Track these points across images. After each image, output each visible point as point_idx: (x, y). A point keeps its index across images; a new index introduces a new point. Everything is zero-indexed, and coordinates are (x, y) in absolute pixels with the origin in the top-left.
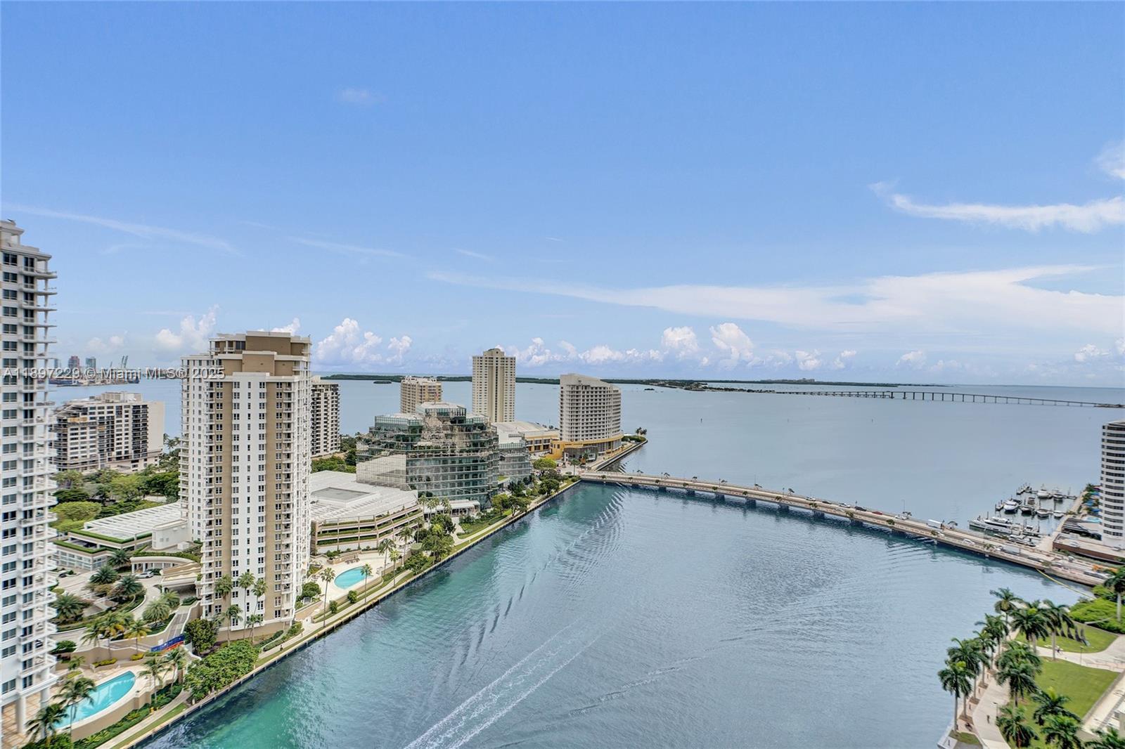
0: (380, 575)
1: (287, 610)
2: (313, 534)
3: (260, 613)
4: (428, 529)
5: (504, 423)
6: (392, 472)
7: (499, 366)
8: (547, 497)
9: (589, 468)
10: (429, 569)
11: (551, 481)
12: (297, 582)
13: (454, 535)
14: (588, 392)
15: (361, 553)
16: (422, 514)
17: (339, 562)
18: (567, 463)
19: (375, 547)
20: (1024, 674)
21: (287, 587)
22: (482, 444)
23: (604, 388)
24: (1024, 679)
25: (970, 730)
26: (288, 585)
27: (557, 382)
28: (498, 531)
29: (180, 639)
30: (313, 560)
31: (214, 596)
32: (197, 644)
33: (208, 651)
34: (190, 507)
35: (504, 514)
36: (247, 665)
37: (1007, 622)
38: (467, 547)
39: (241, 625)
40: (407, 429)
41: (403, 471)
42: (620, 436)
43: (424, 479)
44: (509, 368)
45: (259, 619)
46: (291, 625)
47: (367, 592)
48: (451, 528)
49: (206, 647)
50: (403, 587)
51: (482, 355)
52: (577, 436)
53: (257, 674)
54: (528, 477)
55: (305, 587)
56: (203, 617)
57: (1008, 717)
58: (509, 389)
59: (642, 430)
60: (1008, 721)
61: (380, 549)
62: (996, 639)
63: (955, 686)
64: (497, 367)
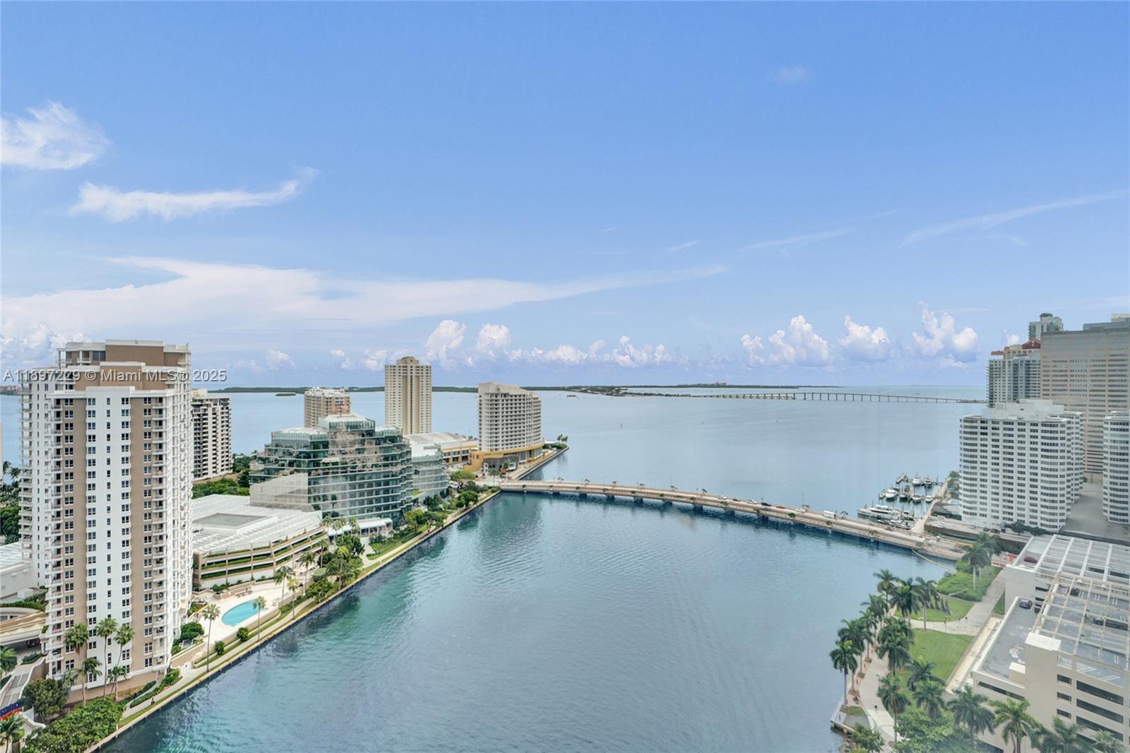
0: (277, 606)
1: (161, 657)
2: (195, 567)
3: (126, 665)
4: (333, 553)
5: (419, 435)
6: (292, 493)
7: (414, 375)
8: (466, 510)
9: (509, 478)
10: (334, 596)
11: (469, 494)
12: (172, 624)
13: (363, 557)
14: (507, 400)
15: (254, 584)
16: (326, 537)
17: (228, 596)
18: (486, 473)
19: (272, 576)
20: (900, 647)
21: (161, 630)
22: (394, 457)
23: (524, 396)
24: (900, 651)
25: (857, 703)
26: (161, 628)
27: (475, 391)
28: (412, 548)
29: (19, 705)
30: (196, 596)
31: (64, 651)
32: (41, 709)
33: (56, 716)
34: (35, 547)
35: (420, 530)
36: (107, 726)
37: (887, 600)
38: (378, 568)
39: (100, 681)
40: (309, 444)
41: (304, 490)
42: (541, 444)
43: (330, 498)
44: (425, 377)
45: (125, 670)
46: (166, 673)
47: (260, 627)
48: (360, 549)
49: (52, 711)
50: (304, 618)
51: (394, 363)
52: (496, 445)
53: (120, 735)
54: (445, 491)
55: (184, 629)
56: (50, 676)
57: (887, 688)
58: (425, 399)
59: (564, 437)
60: (887, 691)
61: (278, 578)
62: (878, 617)
63: (844, 664)
64: (411, 376)
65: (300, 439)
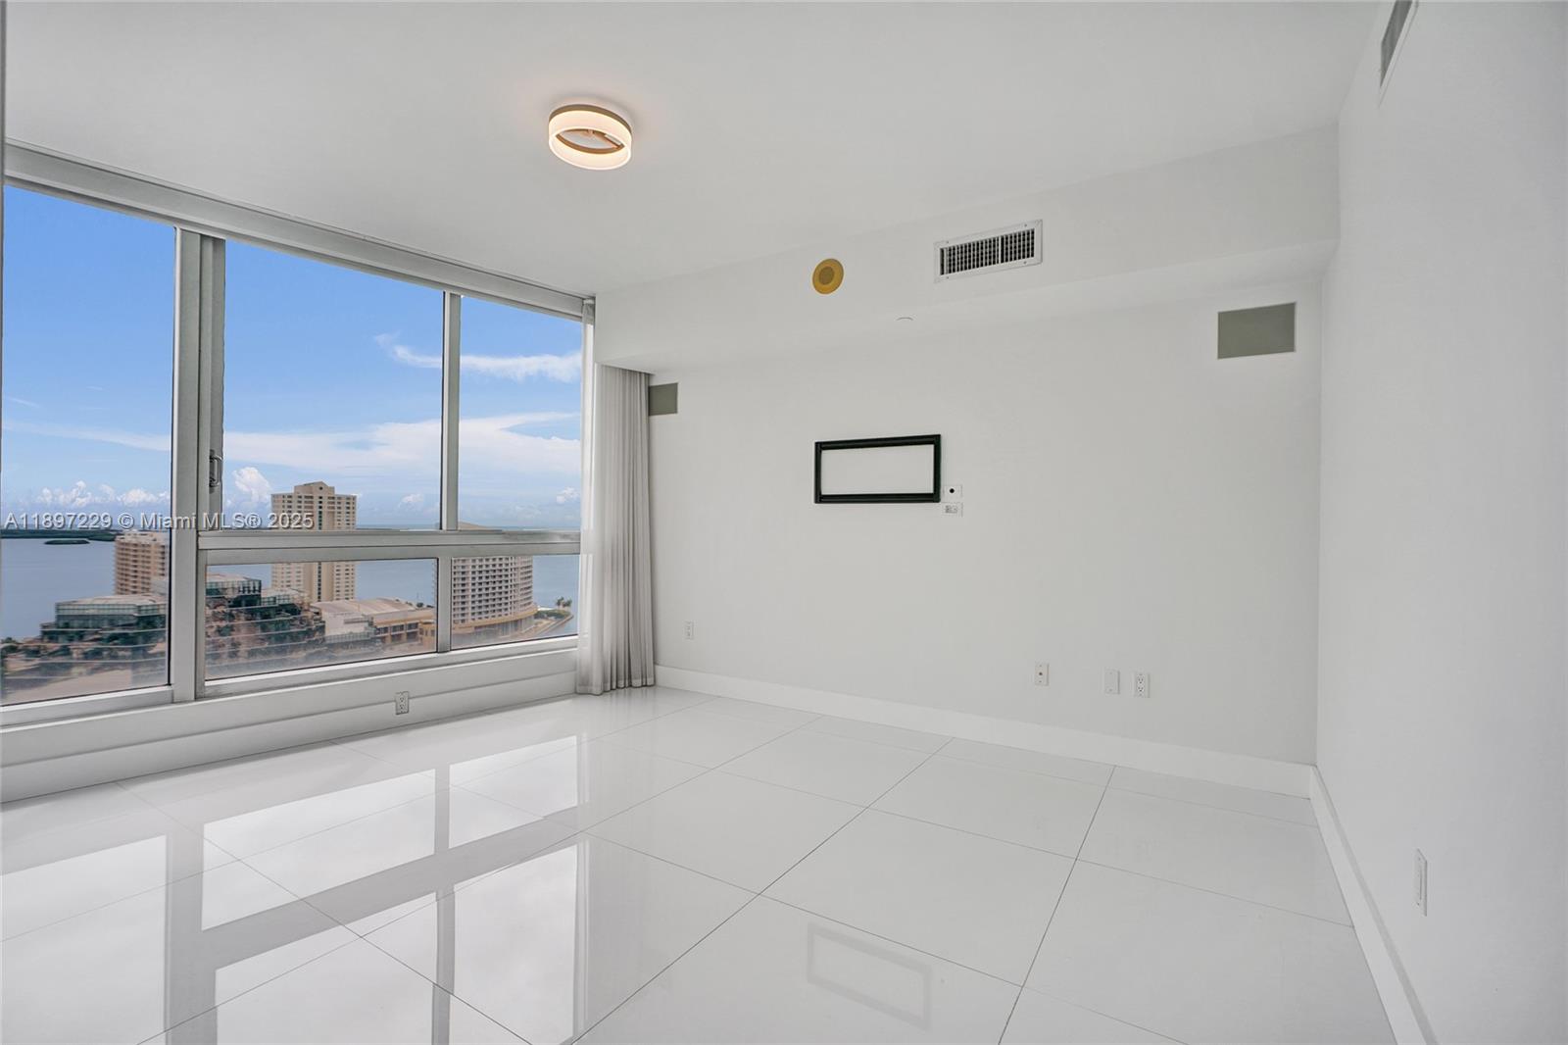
5: (335, 602)
7: (324, 510)
40: (134, 622)
42: (529, 611)
44: (344, 514)
51: (291, 491)
52: (464, 614)
59: (565, 600)
64: (320, 512)
65: (116, 612)
